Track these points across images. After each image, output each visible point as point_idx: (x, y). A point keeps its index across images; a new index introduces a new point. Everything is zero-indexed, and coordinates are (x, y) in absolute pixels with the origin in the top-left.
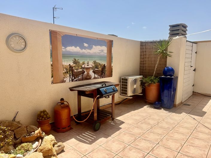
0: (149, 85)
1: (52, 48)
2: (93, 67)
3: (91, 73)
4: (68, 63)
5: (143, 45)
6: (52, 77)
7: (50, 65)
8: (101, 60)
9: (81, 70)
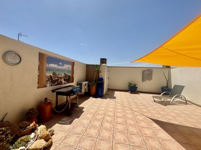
0: (92, 87)
1: (40, 64)
2: (64, 77)
3: (63, 80)
4: (49, 74)
5: (87, 66)
6: (38, 83)
7: (37, 76)
8: (68, 73)
9: (57, 79)
